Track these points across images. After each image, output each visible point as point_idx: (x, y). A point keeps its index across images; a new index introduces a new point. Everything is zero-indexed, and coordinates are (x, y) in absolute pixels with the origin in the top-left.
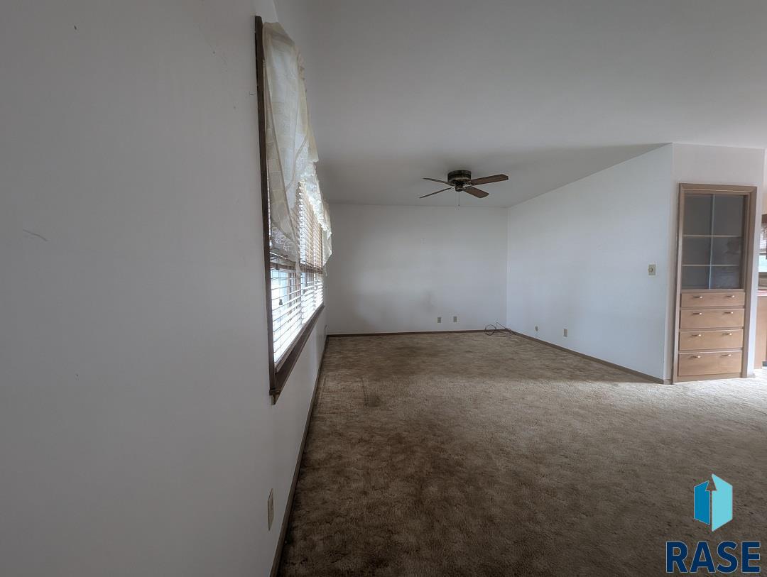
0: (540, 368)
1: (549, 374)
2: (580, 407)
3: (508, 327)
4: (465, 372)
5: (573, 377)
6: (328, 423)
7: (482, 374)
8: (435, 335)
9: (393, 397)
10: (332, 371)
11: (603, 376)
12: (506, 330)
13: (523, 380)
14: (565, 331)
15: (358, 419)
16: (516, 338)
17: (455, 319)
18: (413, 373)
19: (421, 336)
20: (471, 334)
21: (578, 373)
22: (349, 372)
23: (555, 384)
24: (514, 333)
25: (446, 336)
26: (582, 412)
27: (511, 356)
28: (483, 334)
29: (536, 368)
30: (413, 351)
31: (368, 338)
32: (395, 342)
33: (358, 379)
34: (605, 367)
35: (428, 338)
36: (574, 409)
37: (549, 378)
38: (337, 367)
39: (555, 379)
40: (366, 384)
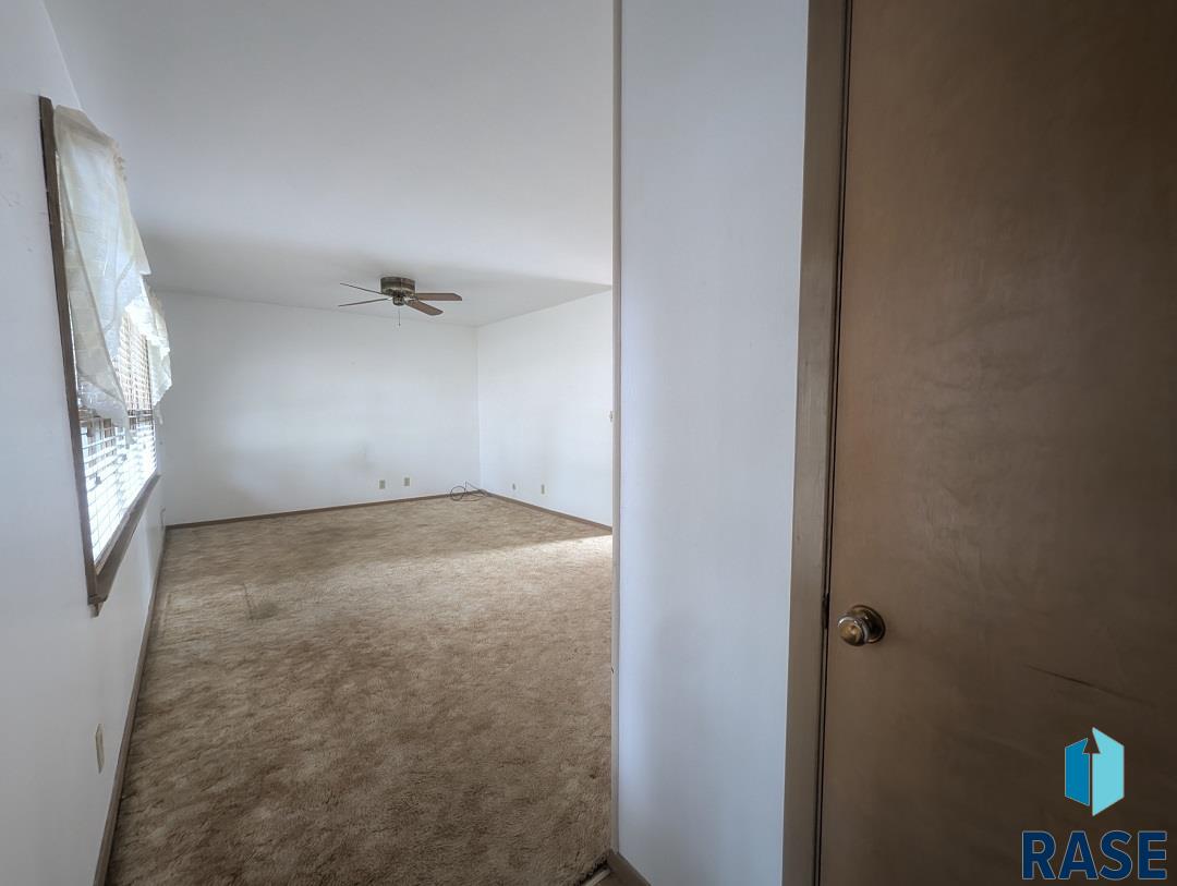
0: (510, 535)
1: (517, 539)
2: (539, 570)
3: (481, 488)
4: (413, 552)
5: (541, 540)
6: (182, 653)
7: (436, 552)
8: (375, 507)
9: (299, 600)
10: (182, 582)
11: (572, 533)
12: (480, 491)
13: (485, 551)
14: (543, 487)
15: (237, 639)
16: (489, 501)
17: (407, 482)
18: (334, 564)
19: (353, 511)
20: (428, 501)
21: (549, 534)
22: (218, 579)
23: (519, 550)
24: (490, 495)
25: (393, 506)
26: (538, 574)
27: (478, 525)
28: (448, 499)
29: (506, 535)
30: (336, 534)
31: (255, 523)
32: (305, 524)
33: (235, 587)
34: (575, 524)
35: (365, 512)
36: (532, 573)
37: (515, 545)
38: (194, 575)
39: (521, 544)
40: (250, 591)
